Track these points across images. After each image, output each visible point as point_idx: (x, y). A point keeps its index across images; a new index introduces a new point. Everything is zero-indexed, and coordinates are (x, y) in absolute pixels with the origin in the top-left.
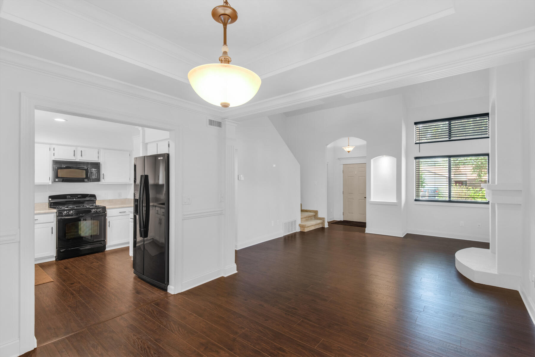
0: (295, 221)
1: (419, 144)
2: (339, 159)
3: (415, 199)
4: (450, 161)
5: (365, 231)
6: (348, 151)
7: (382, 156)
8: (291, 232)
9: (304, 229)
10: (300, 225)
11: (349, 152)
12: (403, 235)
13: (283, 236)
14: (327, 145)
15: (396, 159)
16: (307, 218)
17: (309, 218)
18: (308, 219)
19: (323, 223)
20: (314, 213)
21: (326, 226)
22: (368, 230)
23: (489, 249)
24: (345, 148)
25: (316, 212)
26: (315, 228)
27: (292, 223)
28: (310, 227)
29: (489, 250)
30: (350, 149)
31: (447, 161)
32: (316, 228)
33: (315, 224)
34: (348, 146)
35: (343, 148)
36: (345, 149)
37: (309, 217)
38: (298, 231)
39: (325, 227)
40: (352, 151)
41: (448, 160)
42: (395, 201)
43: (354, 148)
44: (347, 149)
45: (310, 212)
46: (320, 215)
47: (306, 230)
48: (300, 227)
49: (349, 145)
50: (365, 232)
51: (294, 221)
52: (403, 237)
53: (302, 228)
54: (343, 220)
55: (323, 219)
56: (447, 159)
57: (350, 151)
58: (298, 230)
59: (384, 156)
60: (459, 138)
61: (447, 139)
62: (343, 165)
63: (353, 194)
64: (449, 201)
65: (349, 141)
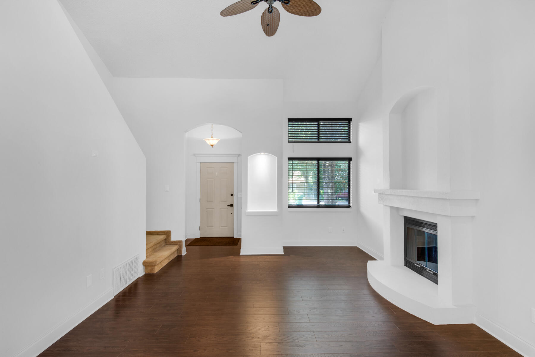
0: (137, 259)
1: (292, 143)
2: (195, 155)
3: (288, 205)
4: (319, 164)
6: (212, 144)
7: (260, 153)
8: (129, 281)
9: (152, 269)
10: (144, 264)
11: (212, 146)
13: (113, 297)
14: (186, 132)
15: (277, 157)
16: (156, 247)
19: (179, 250)
20: (165, 236)
21: (184, 252)
22: (245, 251)
24: (208, 140)
25: (168, 234)
26: (169, 261)
27: (131, 263)
28: (162, 263)
30: (214, 142)
31: (316, 164)
32: (171, 259)
34: (212, 138)
35: (204, 139)
37: (158, 244)
38: (141, 276)
39: (183, 255)
43: (218, 141)
44: (211, 141)
45: (158, 234)
46: (174, 238)
47: (156, 270)
48: (145, 266)
50: (240, 254)
51: (135, 260)
52: (284, 254)
53: (149, 268)
55: (179, 243)
56: (315, 162)
58: (141, 272)
59: (263, 153)
60: (328, 140)
61: (316, 140)
62: (200, 163)
63: (212, 201)
64: (318, 207)
65: (212, 131)
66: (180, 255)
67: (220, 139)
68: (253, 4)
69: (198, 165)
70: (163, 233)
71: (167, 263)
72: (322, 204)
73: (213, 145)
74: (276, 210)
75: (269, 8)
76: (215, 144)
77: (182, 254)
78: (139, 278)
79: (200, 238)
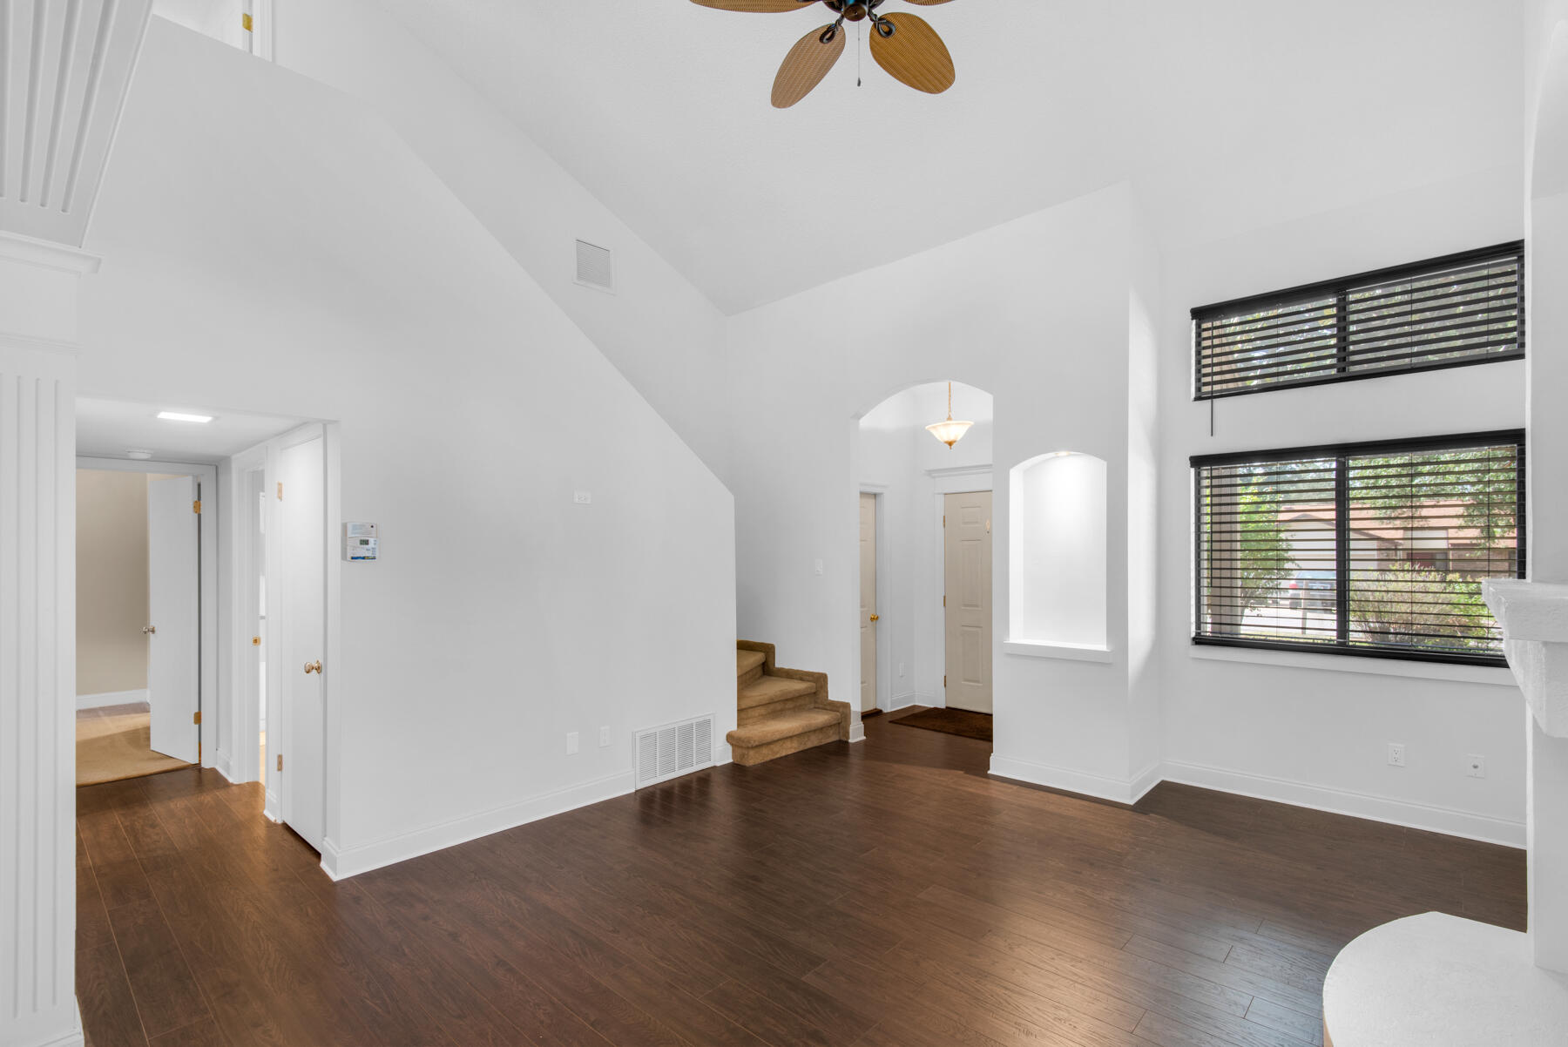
0: (705, 726)
1: (1210, 402)
2: (930, 473)
3: (1193, 635)
4: (1342, 472)
5: (989, 769)
6: (947, 439)
8: (680, 768)
9: (746, 755)
10: (730, 738)
11: (950, 444)
12: (1132, 797)
13: (633, 790)
14: (858, 416)
15: (1105, 463)
16: (778, 706)
17: (790, 705)
18: (782, 710)
19: (842, 723)
20: (814, 684)
21: (856, 733)
22: (1002, 763)
23: (1525, 931)
24: (934, 427)
25: (820, 680)
26: (801, 749)
27: (686, 732)
28: (775, 748)
29: (1523, 933)
30: (953, 431)
31: (1330, 470)
32: (809, 745)
33: (800, 730)
34: (948, 422)
36: (933, 432)
37: (787, 700)
38: (719, 765)
39: (850, 741)
40: (962, 439)
41: (1334, 465)
42: (1100, 645)
43: (968, 429)
44: (944, 432)
45: (800, 679)
46: (834, 693)
47: (753, 759)
48: (732, 745)
49: (949, 419)
50: (989, 772)
51: (699, 724)
52: (1132, 802)
54: (943, 706)
55: (843, 707)
56: (1332, 462)
57: (951, 438)
58: (721, 755)
59: (1063, 453)
60: (1383, 365)
61: (1333, 372)
62: (946, 494)
63: (977, 606)
64: (1342, 649)
65: (950, 400)
66: (844, 739)
67: (972, 423)
68: (825, 41)
69: (940, 501)
70: (811, 678)
71: (793, 751)
72: (1357, 637)
73: (955, 442)
74: (1102, 647)
75: (875, 25)
76: (959, 438)
77: (848, 738)
78: (715, 767)
79: (947, 708)
